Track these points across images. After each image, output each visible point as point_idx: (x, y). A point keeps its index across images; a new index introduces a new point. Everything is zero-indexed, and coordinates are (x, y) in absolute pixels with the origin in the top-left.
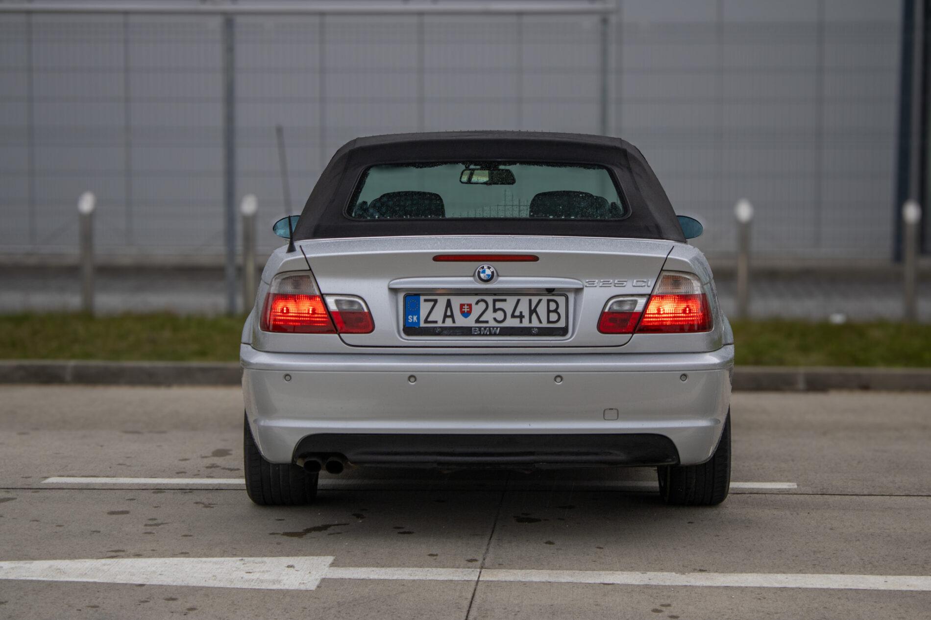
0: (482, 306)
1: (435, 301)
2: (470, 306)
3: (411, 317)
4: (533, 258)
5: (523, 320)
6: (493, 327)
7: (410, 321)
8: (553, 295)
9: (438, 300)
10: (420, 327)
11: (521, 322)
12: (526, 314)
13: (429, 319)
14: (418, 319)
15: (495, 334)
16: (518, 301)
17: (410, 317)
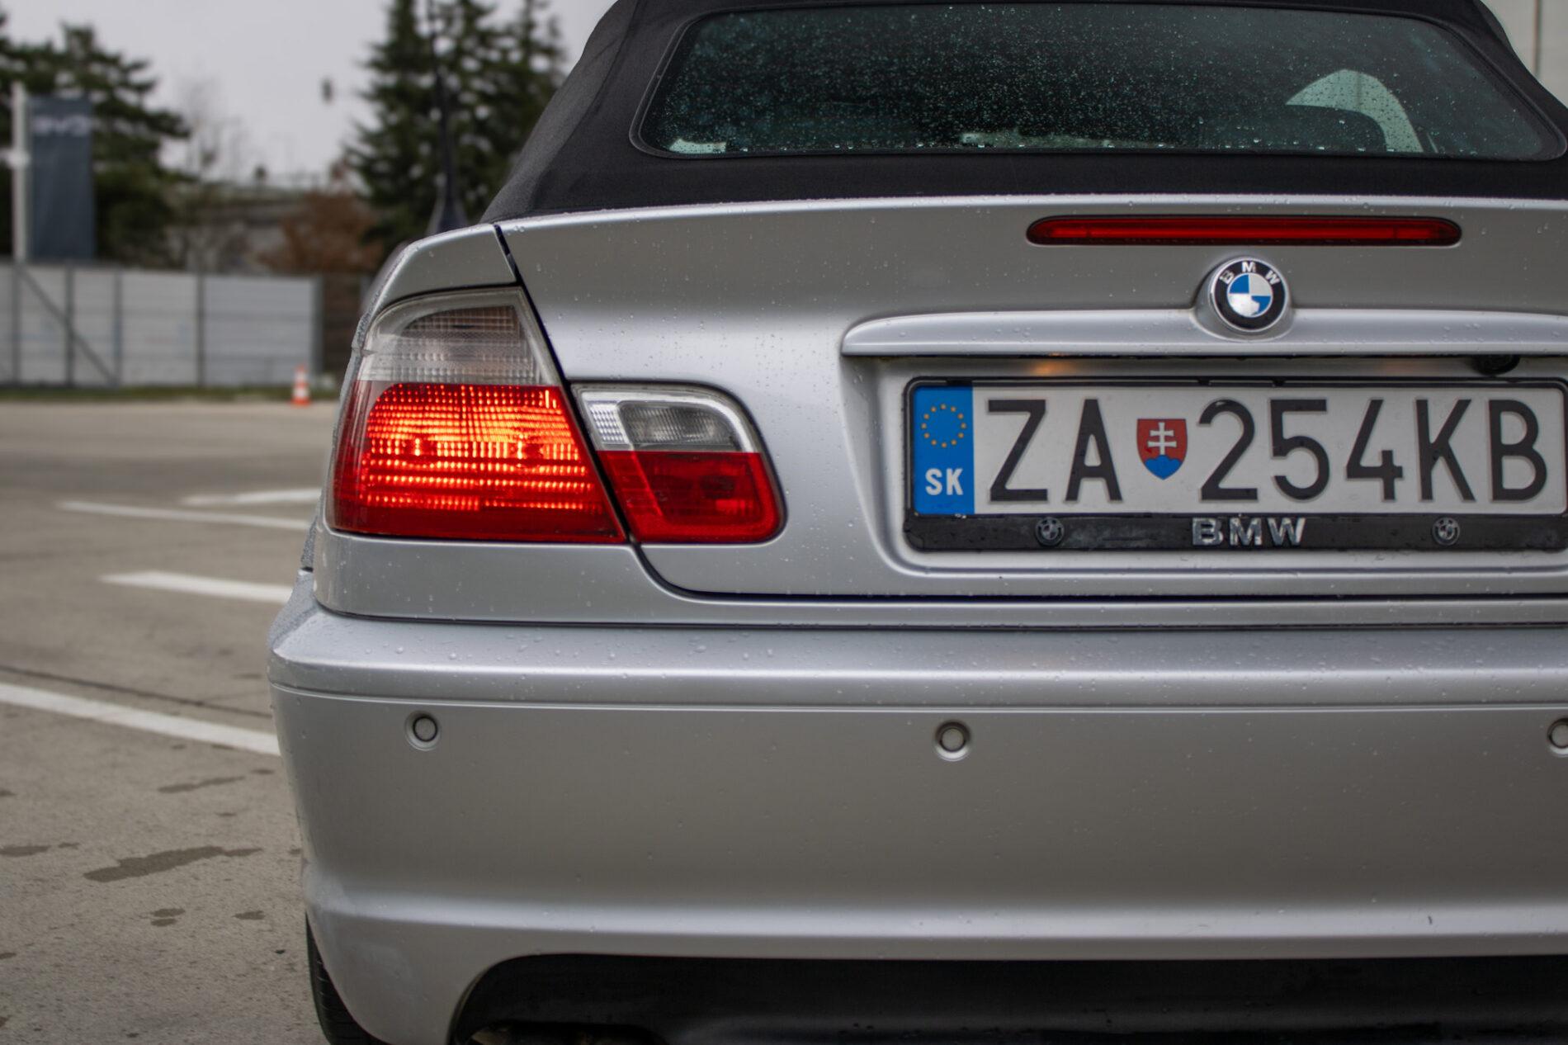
0: (1228, 428)
1: (1037, 410)
2: (1178, 427)
3: (939, 474)
4: (1442, 231)
5: (1398, 485)
6: (1279, 517)
7: (934, 491)
8: (1514, 383)
9: (1050, 408)
10: (973, 517)
11: (1389, 494)
12: (1408, 458)
13: (1013, 484)
14: (967, 480)
15: (1288, 546)
16: (1375, 407)
17: (931, 474)
